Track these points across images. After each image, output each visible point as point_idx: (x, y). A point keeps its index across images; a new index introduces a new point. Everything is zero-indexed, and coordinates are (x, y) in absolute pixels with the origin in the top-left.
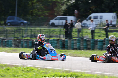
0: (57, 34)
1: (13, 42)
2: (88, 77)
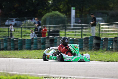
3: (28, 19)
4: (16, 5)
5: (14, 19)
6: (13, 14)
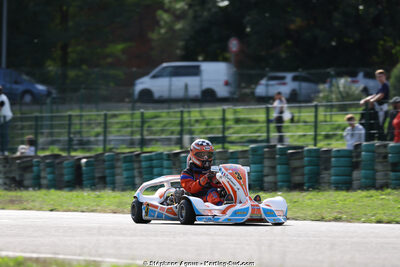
3: (340, 75)
4: (297, 23)
5: (289, 76)
6: (283, 55)
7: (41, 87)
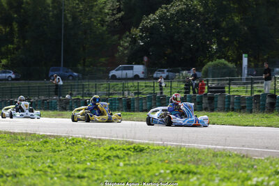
0: (119, 90)
1: (58, 103)
2: (158, 150)
3: (184, 70)
4: (169, 51)
5: (166, 70)
7: (76, 74)
